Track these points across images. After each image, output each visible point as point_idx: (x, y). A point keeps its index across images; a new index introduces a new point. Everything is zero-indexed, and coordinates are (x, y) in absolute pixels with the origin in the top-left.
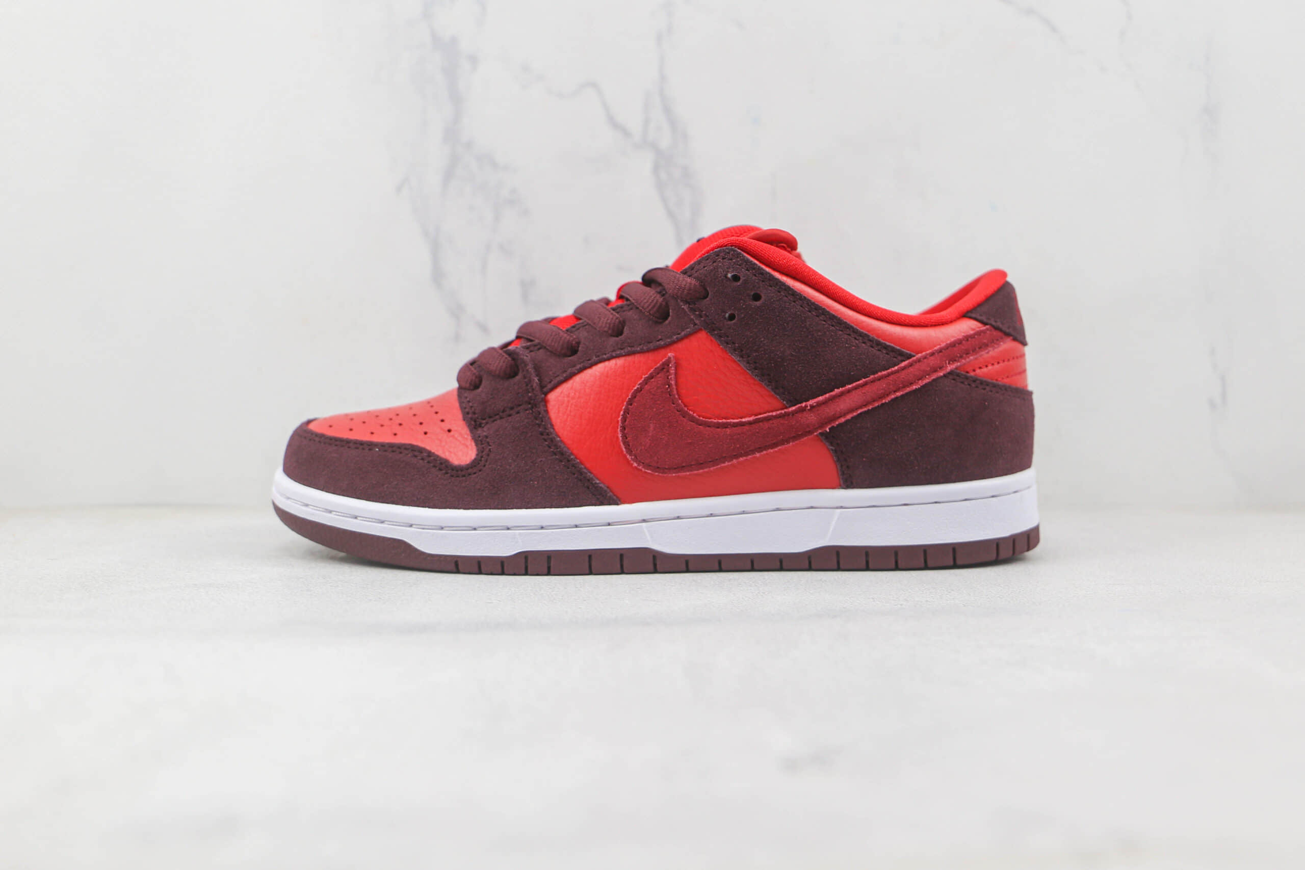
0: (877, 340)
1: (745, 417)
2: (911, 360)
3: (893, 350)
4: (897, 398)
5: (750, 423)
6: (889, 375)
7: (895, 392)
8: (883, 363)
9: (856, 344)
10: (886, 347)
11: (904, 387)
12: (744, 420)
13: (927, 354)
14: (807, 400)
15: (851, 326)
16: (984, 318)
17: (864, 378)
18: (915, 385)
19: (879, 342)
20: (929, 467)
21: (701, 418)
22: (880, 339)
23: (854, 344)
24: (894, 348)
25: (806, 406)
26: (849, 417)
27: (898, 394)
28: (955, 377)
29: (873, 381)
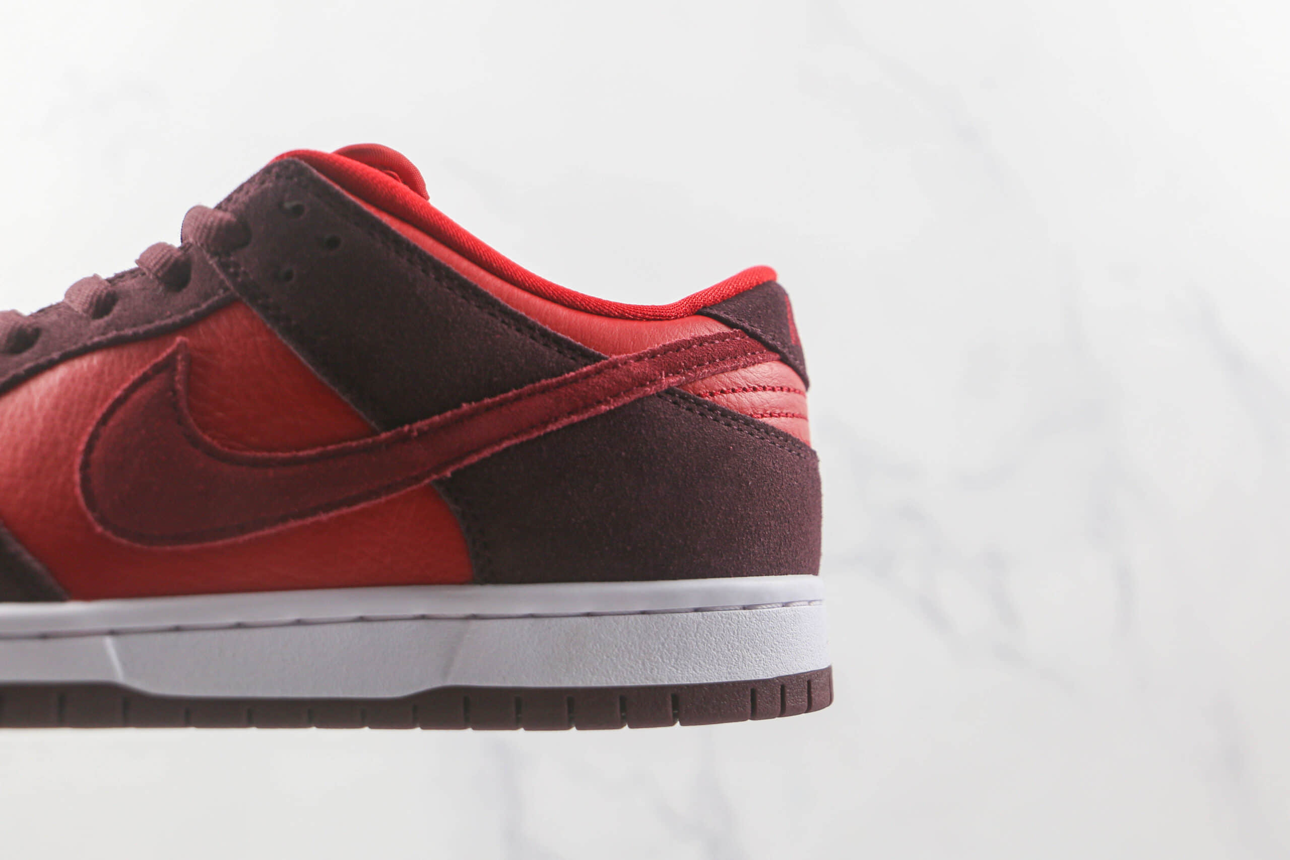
0: (541, 327)
1: (304, 449)
2: (598, 364)
3: (571, 347)
4: (572, 426)
5: (310, 460)
6: (560, 385)
7: (570, 414)
8: (551, 365)
9: (504, 329)
10: (558, 341)
11: (586, 407)
12: (301, 454)
13: (630, 358)
14: (411, 421)
15: (496, 301)
16: (732, 319)
17: (517, 389)
18: (606, 405)
19: (546, 330)
20: (629, 548)
21: (226, 449)
22: (547, 327)
23: (501, 330)
24: (570, 342)
25: (410, 431)
26: (487, 453)
27: (575, 418)
28: (678, 399)
29: (531, 394)
